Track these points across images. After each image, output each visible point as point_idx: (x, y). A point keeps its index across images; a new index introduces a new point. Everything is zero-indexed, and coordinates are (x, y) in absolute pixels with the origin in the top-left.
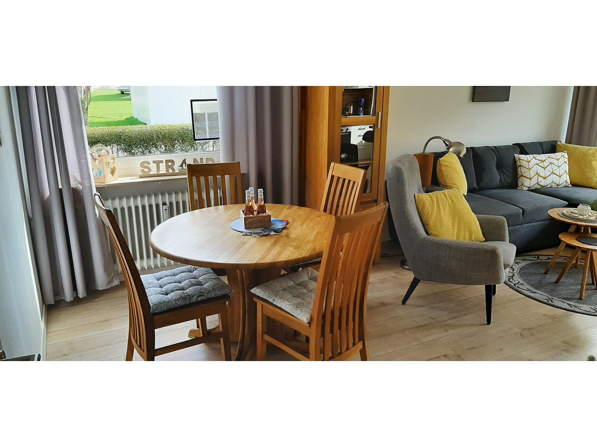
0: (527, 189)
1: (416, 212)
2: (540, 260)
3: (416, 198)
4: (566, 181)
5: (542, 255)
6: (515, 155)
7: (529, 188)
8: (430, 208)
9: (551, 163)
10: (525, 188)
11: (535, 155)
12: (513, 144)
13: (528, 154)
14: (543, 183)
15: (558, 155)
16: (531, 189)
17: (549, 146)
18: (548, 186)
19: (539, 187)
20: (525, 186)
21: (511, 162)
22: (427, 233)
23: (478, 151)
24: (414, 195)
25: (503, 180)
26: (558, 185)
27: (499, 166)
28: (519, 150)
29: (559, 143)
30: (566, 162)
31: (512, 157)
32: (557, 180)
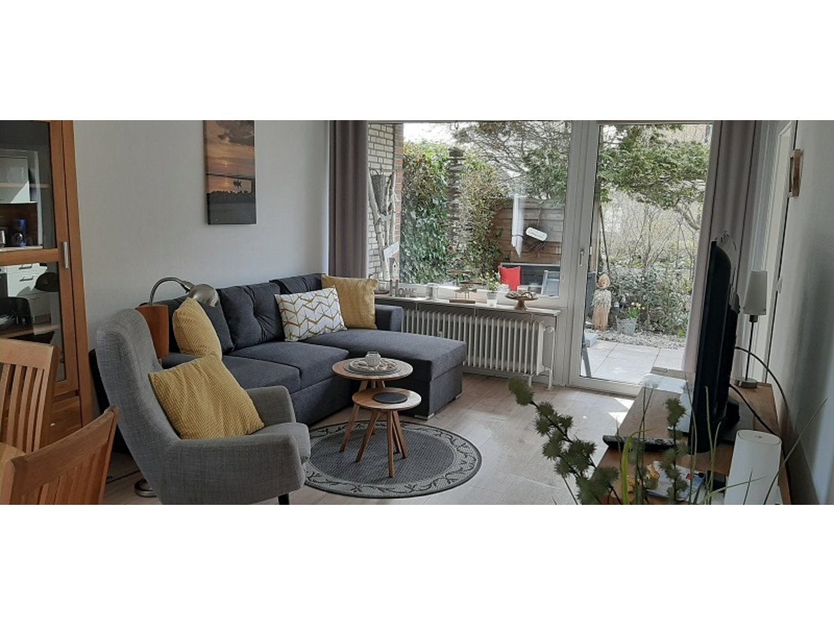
0: (297, 339)
1: (157, 404)
2: (331, 433)
3: (153, 381)
4: (340, 324)
5: (331, 426)
6: (276, 295)
7: (299, 337)
8: (177, 394)
9: (320, 303)
10: (295, 339)
11: (300, 294)
12: (270, 282)
13: (291, 293)
14: (315, 329)
15: (325, 292)
16: (303, 338)
17: (313, 281)
18: (321, 333)
19: (311, 335)
20: (294, 336)
21: (272, 306)
22: (178, 434)
23: (227, 295)
24: (149, 376)
25: (266, 332)
26: (332, 330)
27: (257, 313)
28: (278, 289)
29: (323, 276)
30: (336, 300)
31: (273, 298)
32: (330, 323)
